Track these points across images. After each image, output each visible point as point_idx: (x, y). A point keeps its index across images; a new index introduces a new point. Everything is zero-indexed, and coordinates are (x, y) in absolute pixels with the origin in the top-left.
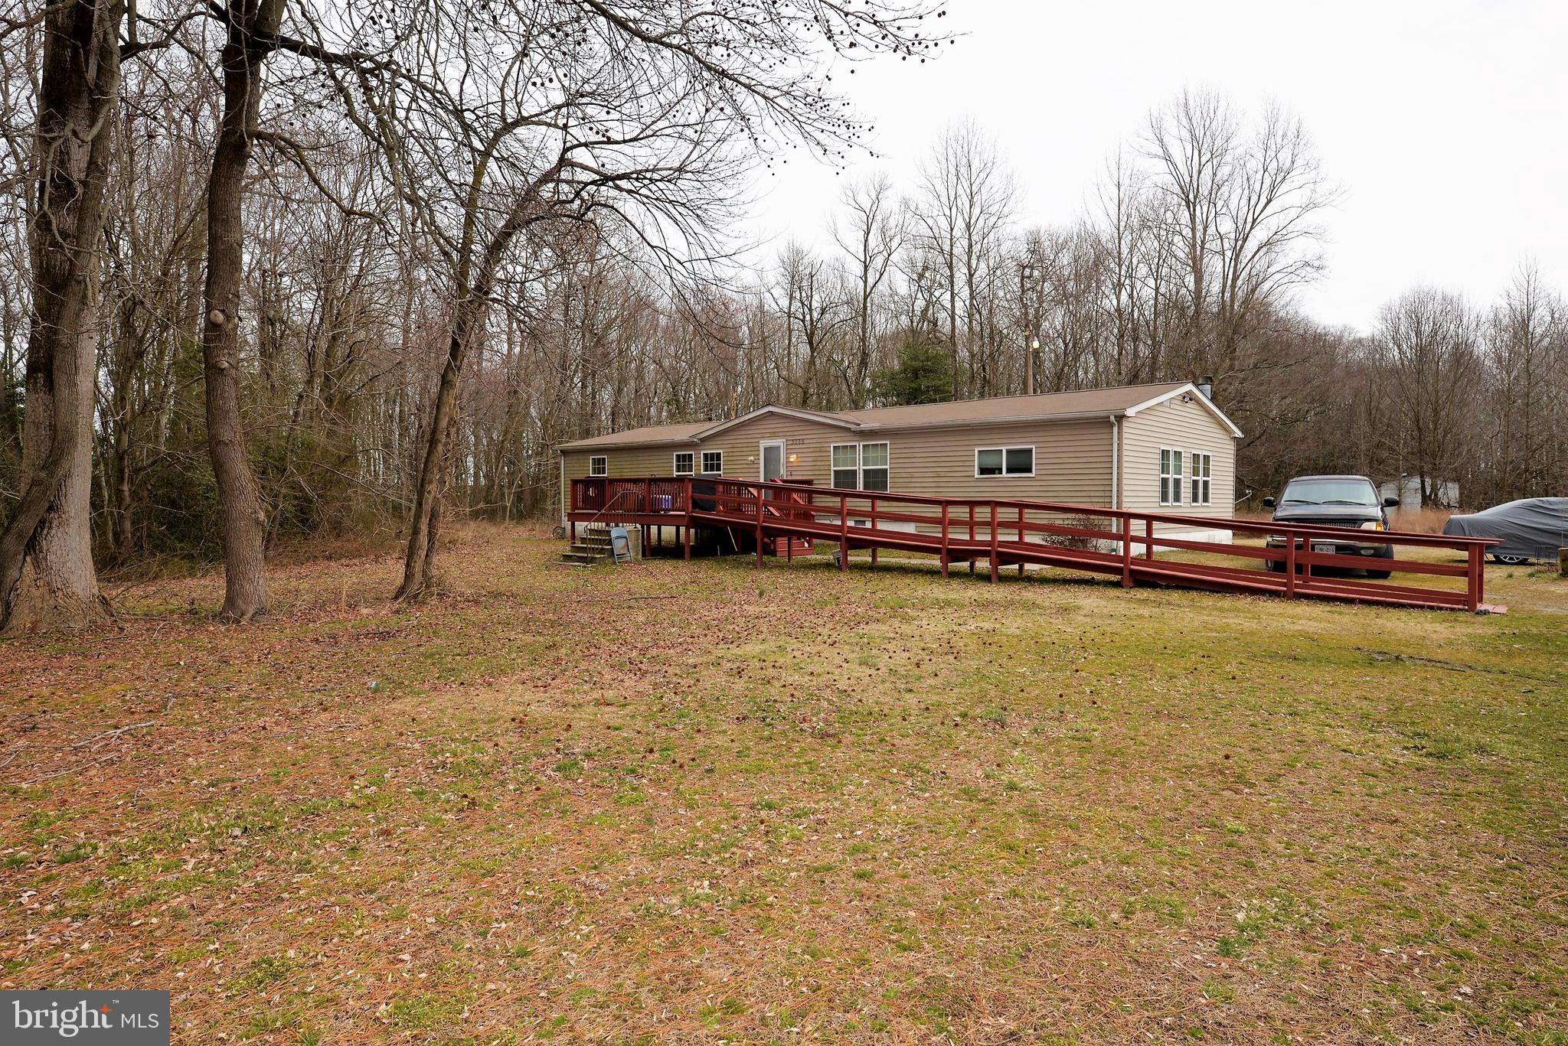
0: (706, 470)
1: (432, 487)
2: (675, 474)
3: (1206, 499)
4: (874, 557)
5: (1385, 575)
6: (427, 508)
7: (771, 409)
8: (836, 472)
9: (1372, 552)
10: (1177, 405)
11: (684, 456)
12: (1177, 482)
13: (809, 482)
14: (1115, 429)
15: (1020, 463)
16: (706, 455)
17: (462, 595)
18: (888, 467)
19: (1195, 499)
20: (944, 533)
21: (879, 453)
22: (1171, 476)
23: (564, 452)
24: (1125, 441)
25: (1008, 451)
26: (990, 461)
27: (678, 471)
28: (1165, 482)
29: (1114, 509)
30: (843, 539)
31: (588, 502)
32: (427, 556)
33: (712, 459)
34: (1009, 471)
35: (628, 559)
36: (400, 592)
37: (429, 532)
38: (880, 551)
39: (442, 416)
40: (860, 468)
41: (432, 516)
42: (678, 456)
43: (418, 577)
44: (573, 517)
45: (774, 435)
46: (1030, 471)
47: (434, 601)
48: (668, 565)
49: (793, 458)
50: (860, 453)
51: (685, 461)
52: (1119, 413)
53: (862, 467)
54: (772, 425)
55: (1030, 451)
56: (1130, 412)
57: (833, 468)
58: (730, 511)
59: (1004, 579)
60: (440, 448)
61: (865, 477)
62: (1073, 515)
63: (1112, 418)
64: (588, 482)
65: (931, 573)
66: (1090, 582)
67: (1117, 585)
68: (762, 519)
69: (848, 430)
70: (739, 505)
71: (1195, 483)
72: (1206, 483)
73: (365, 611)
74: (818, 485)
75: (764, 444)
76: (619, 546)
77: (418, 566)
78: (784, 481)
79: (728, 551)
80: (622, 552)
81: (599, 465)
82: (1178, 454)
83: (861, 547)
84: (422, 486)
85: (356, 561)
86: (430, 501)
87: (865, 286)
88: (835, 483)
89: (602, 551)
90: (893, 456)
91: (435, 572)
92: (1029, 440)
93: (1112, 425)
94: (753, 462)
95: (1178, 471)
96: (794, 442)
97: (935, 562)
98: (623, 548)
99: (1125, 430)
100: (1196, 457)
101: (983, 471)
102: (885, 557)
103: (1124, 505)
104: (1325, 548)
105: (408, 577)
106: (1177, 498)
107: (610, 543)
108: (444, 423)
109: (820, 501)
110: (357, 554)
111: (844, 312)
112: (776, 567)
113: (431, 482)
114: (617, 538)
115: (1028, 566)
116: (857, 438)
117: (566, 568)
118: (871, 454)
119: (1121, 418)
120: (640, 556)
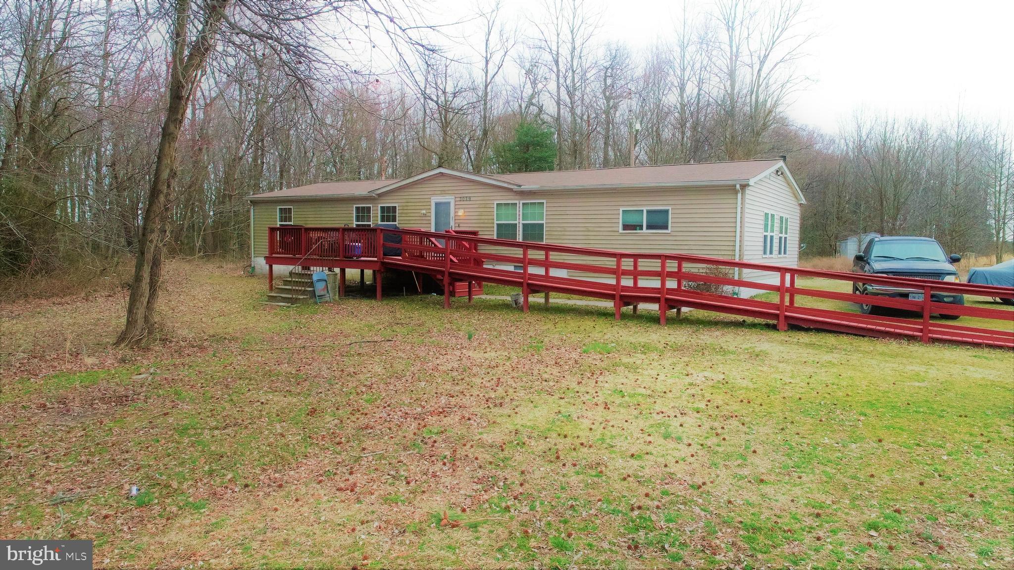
0: (383, 220)
1: (154, 236)
2: (354, 224)
3: (785, 253)
4: (547, 298)
5: (954, 318)
6: (149, 256)
7: (441, 170)
8: (498, 225)
9: (952, 299)
10: (774, 178)
11: (388, 208)
12: (772, 237)
13: (475, 233)
14: (739, 195)
15: (658, 221)
16: (382, 208)
17: (185, 340)
18: (544, 222)
19: (780, 253)
20: (618, 281)
21: (537, 210)
22: (769, 234)
23: (254, 203)
24: (747, 206)
25: (648, 212)
26: (633, 219)
27: (358, 220)
28: (765, 237)
29: (737, 260)
30: (525, 285)
31: (286, 247)
32: (148, 302)
33: (388, 212)
34: (649, 227)
35: (328, 299)
36: (122, 338)
37: (151, 279)
38: (552, 294)
39: (163, 168)
40: (520, 222)
41: (154, 263)
42: (358, 208)
43: (140, 322)
44: (270, 261)
45: (443, 193)
46: (666, 228)
47: (157, 347)
48: (364, 305)
49: (461, 213)
50: (520, 210)
51: (363, 213)
52: (744, 183)
53: (522, 222)
54: (440, 184)
55: (667, 212)
56: (751, 182)
57: (496, 222)
58: (412, 257)
59: (671, 321)
60: (162, 199)
61: (524, 230)
62: (704, 266)
63: (738, 187)
64: (284, 230)
65: (603, 314)
66: (742, 324)
67: (774, 328)
68: (449, 266)
69: (511, 190)
70: (421, 252)
71: (780, 238)
72: (785, 238)
73: (89, 361)
74: (483, 235)
75: (435, 199)
76: (319, 287)
77: (140, 312)
78: (456, 232)
79: (412, 291)
80: (322, 293)
81: (286, 214)
82: (773, 216)
83: (537, 292)
84: (144, 235)
85: (67, 299)
86: (152, 250)
87: (486, 76)
88: (498, 234)
89: (304, 292)
90: (549, 213)
91: (157, 319)
92: (665, 202)
93: (736, 192)
94: (425, 215)
95: (772, 231)
96: (462, 199)
97: (609, 305)
98: (323, 290)
99: (747, 196)
100: (781, 218)
101: (626, 227)
102: (557, 299)
103: (745, 257)
104: (916, 295)
105: (130, 323)
106: (771, 253)
107: (312, 284)
108: (165, 175)
109: (484, 249)
110: (66, 291)
111: (471, 97)
112: (462, 307)
113: (152, 231)
114: (319, 281)
115: (684, 309)
116: (517, 197)
117: (272, 308)
118: (530, 210)
119: (744, 187)
120: (337, 297)
